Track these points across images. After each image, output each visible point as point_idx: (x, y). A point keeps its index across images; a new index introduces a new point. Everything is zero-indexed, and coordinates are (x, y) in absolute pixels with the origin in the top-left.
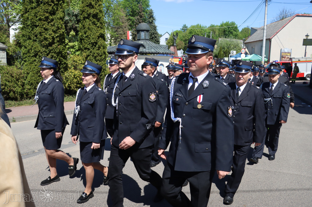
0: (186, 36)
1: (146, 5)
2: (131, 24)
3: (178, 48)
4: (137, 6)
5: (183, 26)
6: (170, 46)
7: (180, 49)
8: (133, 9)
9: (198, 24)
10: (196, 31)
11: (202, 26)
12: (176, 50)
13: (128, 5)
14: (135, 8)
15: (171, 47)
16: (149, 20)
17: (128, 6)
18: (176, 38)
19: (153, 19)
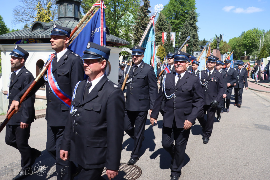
0: (240, 41)
2: (174, 27)
3: (222, 51)
4: (181, 8)
5: (242, 33)
6: (213, 49)
7: (224, 54)
8: (176, 12)
9: (255, 28)
10: (252, 36)
11: (258, 30)
12: (220, 54)
13: (171, 7)
14: (178, 10)
15: (213, 51)
16: (190, 21)
17: (171, 9)
18: (219, 41)
19: (194, 20)
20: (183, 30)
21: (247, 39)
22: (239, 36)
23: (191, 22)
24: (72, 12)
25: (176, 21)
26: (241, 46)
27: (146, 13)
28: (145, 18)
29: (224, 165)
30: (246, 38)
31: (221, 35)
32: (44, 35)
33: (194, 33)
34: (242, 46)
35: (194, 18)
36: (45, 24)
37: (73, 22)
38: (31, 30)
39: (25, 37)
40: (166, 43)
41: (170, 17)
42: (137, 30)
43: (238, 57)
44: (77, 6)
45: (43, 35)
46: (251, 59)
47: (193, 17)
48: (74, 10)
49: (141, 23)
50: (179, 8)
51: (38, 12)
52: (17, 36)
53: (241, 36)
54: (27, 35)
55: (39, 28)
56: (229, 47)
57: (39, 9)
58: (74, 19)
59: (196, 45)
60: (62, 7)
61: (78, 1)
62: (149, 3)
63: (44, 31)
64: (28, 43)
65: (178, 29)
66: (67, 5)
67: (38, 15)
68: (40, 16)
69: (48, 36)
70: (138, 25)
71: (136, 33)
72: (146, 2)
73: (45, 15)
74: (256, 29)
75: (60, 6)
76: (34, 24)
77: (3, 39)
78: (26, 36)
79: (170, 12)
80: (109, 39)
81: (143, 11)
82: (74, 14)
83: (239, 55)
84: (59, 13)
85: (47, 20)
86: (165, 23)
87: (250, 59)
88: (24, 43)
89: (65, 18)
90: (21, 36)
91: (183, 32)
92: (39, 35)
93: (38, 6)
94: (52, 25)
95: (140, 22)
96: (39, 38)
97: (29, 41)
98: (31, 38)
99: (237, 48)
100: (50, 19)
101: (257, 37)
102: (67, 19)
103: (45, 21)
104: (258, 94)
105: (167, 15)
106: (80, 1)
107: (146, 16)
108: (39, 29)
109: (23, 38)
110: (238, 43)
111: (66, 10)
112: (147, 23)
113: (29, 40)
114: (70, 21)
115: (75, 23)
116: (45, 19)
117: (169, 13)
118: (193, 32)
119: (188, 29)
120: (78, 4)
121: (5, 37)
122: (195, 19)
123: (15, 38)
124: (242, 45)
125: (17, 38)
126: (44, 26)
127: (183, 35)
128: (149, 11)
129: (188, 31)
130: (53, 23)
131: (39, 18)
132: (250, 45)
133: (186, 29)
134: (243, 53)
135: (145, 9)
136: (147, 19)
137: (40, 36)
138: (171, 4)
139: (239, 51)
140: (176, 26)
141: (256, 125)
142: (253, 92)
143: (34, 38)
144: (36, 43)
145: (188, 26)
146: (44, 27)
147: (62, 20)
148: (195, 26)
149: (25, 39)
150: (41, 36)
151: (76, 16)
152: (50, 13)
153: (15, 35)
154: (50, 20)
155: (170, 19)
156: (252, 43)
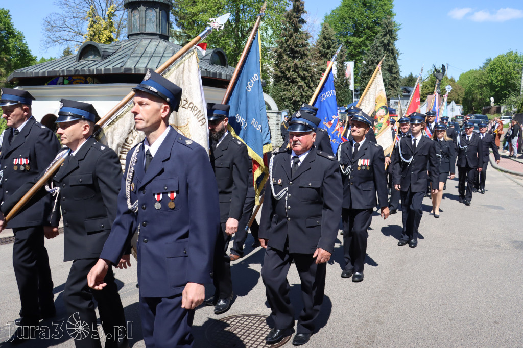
0: (482, 78)
1: (384, 12)
4: (365, 14)
5: (485, 61)
6: (427, 94)
7: (450, 102)
8: (356, 21)
9: (512, 52)
10: (505, 67)
11: (518, 55)
13: (346, 13)
14: (360, 19)
15: (429, 96)
16: (383, 39)
18: (440, 77)
19: (391, 38)
20: (369, 56)
21: (496, 72)
22: (480, 68)
23: (386, 42)
24: (155, 24)
25: (356, 40)
26: (483, 87)
27: (297, 24)
28: (295, 34)
29: (454, 322)
30: (493, 71)
31: (443, 66)
32: (102, 68)
33: (391, 63)
34: (486, 88)
35: (390, 32)
36: (103, 47)
37: (157, 44)
38: (78, 58)
39: (65, 71)
40: (337, 82)
41: (343, 31)
42: (280, 56)
43: (477, 109)
44: (164, 12)
45: (99, 68)
46: (504, 112)
47: (389, 30)
48: (158, 20)
49: (288, 43)
50: (361, 14)
51: (91, 24)
52: (51, 70)
53: (484, 67)
54: (69, 68)
55: (91, 55)
56: (460, 89)
57: (91, 19)
58: (158, 36)
59: (395, 86)
60: (135, 14)
61: (166, 2)
62: (302, 4)
63: (102, 60)
64: (71, 83)
65: (358, 56)
66: (146, 11)
67: (91, 29)
68: (94, 32)
69: (109, 69)
70: (282, 47)
71: (278, 63)
72: (298, 3)
73: (103, 29)
74: (514, 52)
75: (132, 12)
76: (84, 47)
77: (25, 76)
78: (67, 71)
79: (344, 22)
80: (227, 75)
81: (292, 21)
82: (158, 27)
83: (480, 105)
84: (130, 25)
85: (108, 39)
86: (333, 43)
87: (502, 111)
88: (63, 84)
89: (142, 35)
90: (59, 71)
91: (368, 61)
92: (92, 68)
93: (90, 14)
94: (118, 48)
95: (286, 41)
96: (92, 73)
97: (74, 80)
98: (77, 74)
99: (476, 92)
100: (112, 37)
101: (516, 68)
102: (145, 36)
103: (103, 42)
104: (519, 181)
105: (339, 27)
106: (169, 3)
107: (296, 30)
108: (91, 57)
109: (61, 75)
110: (478, 81)
111: (144, 19)
112: (298, 43)
113: (74, 78)
114: (151, 41)
115: (160, 44)
116: (103, 37)
117: (342, 24)
118: (389, 60)
119: (380, 55)
120: (166, 8)
121: (28, 72)
122: (393, 36)
123: (46, 75)
124: (486, 85)
125: (52, 74)
126: (102, 50)
127: (370, 65)
128: (303, 20)
129: (378, 59)
130: (119, 44)
131: (91, 35)
132: (503, 84)
133: (375, 55)
134: (488, 100)
135: (294, 17)
136: (299, 36)
137: (93, 70)
138: (346, 6)
139: (479, 97)
140: (355, 50)
141: (515, 242)
142: (509, 178)
143: (83, 73)
144: (86, 82)
145: (379, 49)
146: (102, 53)
147: (136, 39)
148: (392, 49)
149: (67, 76)
150: (97, 70)
151: (163, 32)
152: (112, 26)
153: (47, 68)
154: (113, 39)
155: (345, 36)
156: (506, 81)
